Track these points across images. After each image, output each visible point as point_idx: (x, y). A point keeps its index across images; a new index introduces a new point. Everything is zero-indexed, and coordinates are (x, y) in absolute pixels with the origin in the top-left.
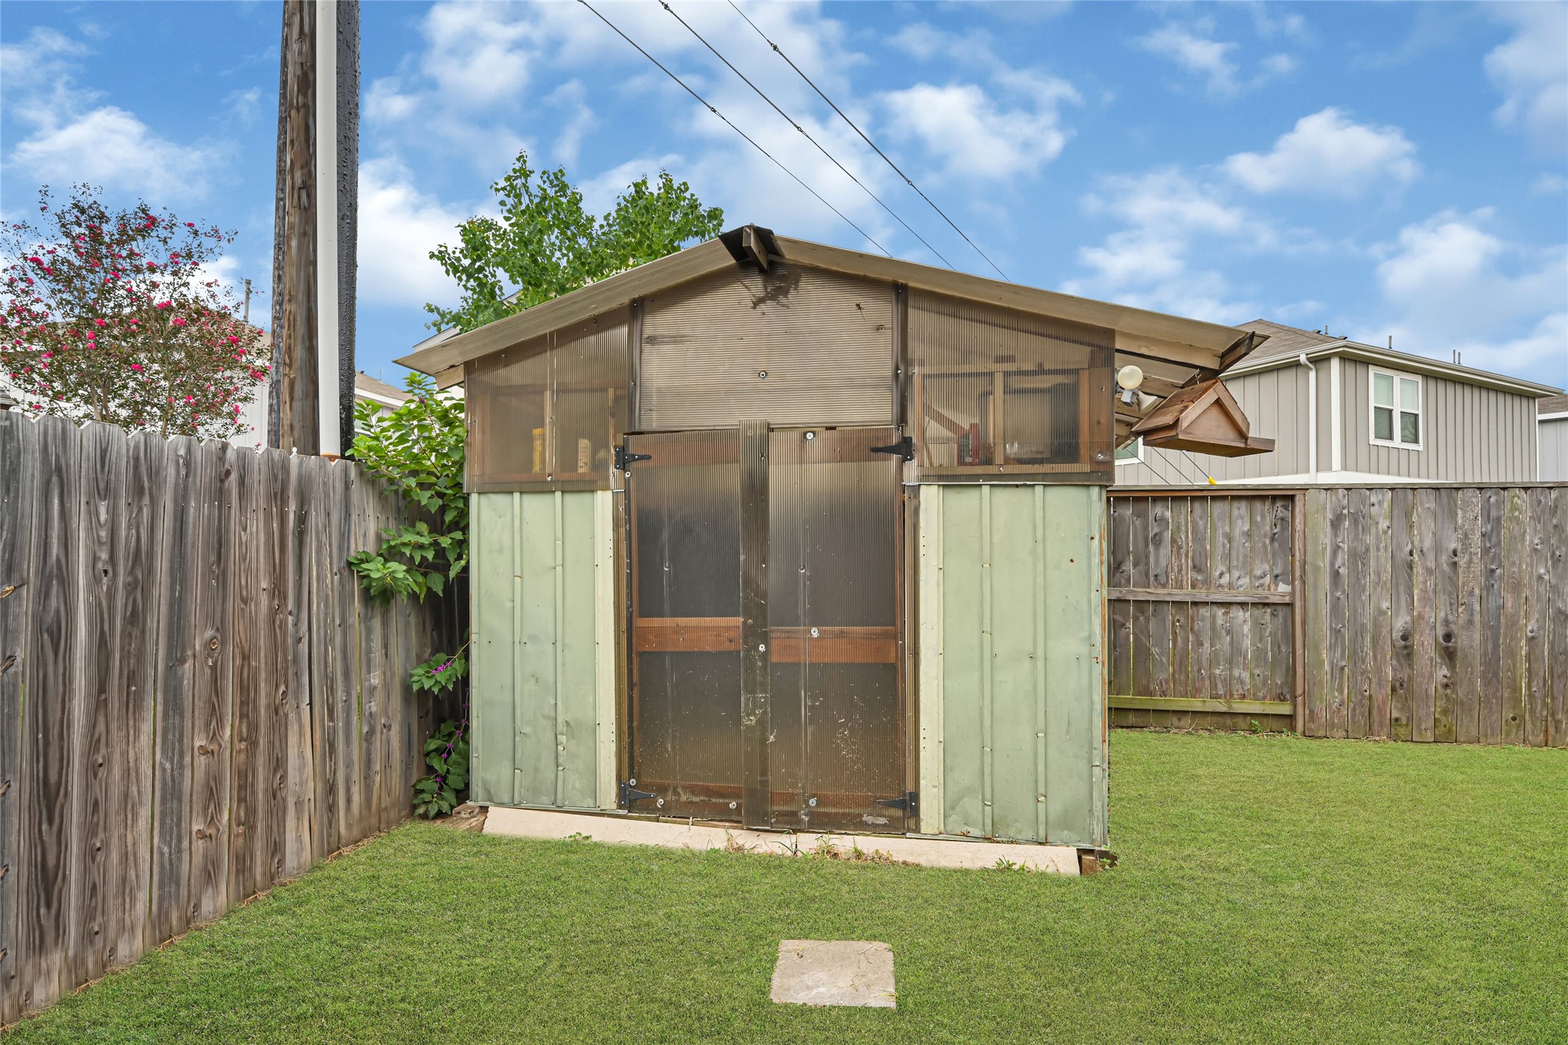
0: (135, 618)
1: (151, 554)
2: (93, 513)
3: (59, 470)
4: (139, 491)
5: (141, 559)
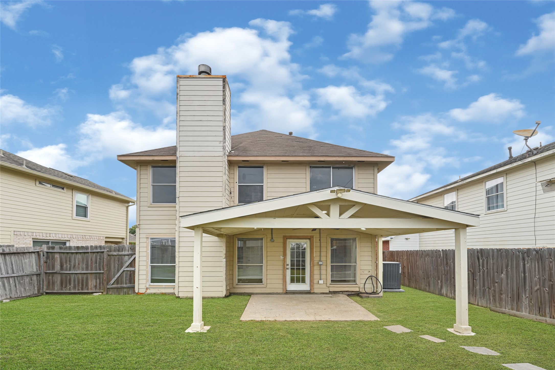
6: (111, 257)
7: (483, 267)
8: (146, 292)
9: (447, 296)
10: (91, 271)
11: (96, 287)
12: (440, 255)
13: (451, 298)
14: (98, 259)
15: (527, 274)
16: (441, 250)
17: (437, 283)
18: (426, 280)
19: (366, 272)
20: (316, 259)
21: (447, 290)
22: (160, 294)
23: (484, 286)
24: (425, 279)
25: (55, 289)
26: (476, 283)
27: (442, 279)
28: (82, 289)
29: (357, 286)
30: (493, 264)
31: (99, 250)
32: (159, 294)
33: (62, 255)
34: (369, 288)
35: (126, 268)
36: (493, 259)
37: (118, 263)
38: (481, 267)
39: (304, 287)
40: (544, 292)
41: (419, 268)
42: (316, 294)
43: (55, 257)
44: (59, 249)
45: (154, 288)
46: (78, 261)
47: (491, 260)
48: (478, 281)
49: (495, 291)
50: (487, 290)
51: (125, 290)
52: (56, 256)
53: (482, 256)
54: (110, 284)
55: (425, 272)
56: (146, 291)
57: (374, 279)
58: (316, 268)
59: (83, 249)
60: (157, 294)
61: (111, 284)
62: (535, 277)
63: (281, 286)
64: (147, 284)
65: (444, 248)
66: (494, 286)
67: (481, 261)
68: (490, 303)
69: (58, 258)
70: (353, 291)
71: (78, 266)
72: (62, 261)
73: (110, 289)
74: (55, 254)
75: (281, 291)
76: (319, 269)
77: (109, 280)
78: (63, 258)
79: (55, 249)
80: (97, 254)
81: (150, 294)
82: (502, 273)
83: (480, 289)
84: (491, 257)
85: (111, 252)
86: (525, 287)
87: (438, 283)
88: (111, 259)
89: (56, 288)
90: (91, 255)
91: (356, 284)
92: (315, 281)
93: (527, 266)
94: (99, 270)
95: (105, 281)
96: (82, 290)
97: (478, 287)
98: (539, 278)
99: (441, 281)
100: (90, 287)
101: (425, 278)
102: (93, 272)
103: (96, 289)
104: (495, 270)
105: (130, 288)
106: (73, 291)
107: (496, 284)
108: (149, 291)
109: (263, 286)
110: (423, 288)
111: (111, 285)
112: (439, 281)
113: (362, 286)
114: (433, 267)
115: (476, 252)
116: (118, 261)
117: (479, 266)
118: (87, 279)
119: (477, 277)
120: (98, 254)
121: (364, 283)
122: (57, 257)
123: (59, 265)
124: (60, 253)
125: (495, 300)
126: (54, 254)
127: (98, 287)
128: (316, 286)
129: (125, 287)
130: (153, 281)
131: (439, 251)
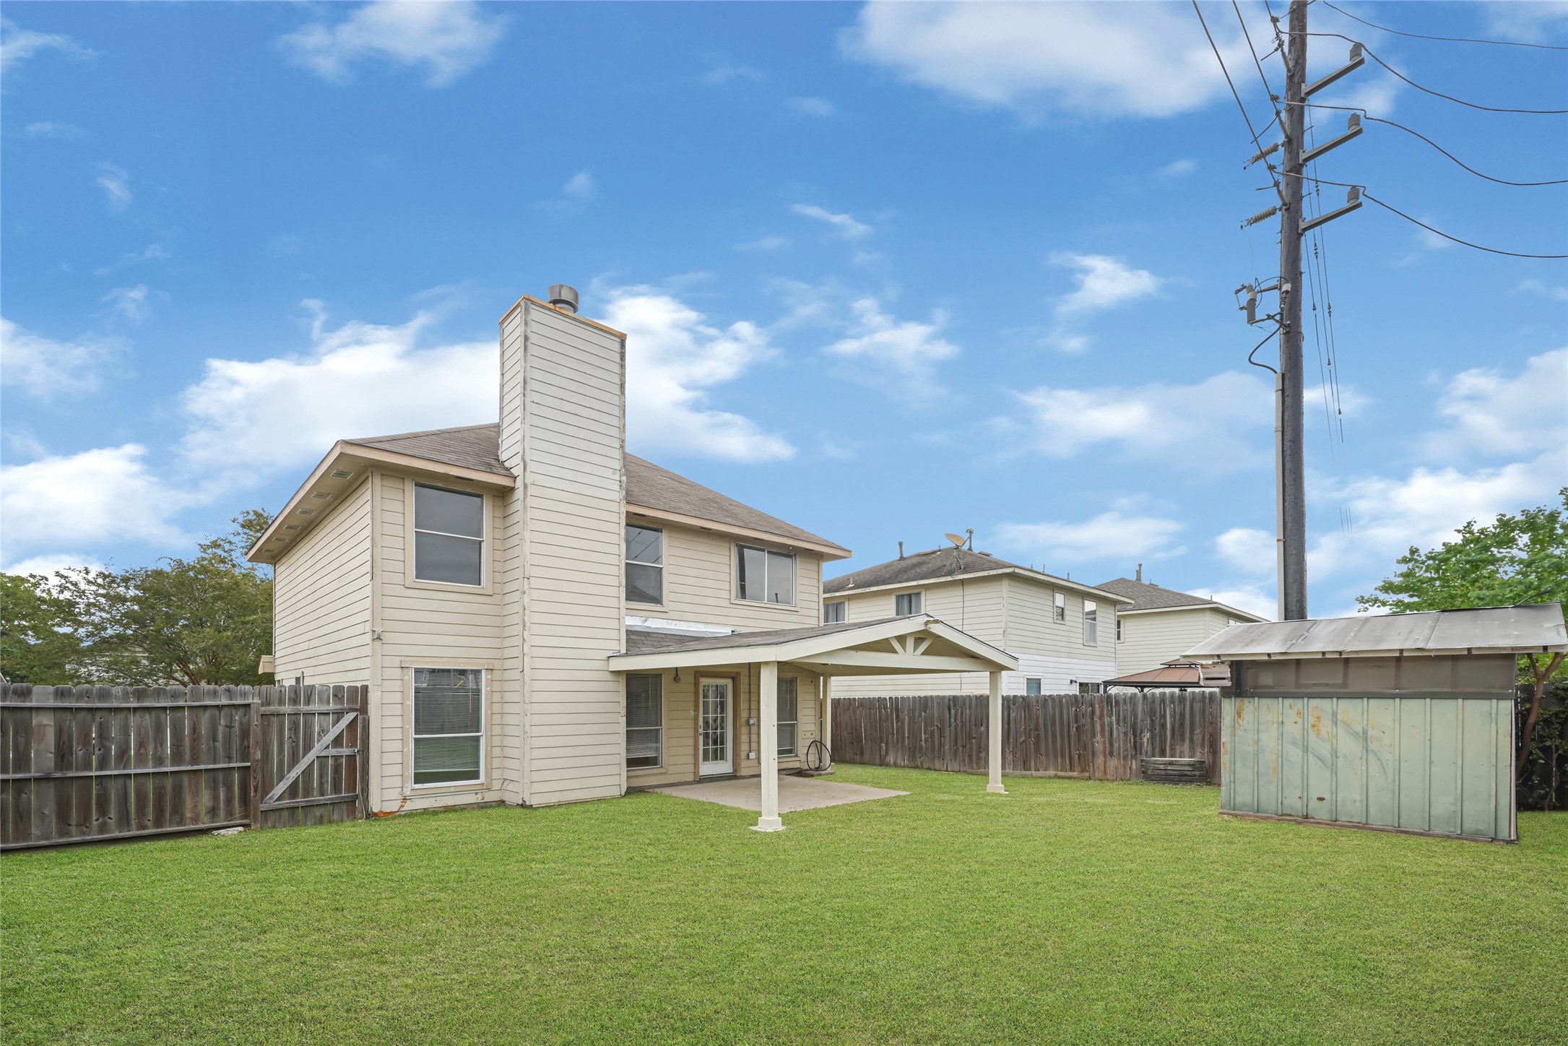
0: (1182, 725)
1: (1184, 713)
2: (1170, 706)
3: (1163, 700)
4: (1181, 702)
5: (1182, 714)
6: (269, 721)
7: (955, 720)
8: (403, 809)
9: (896, 765)
10: (192, 765)
11: (213, 812)
12: (885, 707)
13: (904, 767)
14: (221, 729)
15: (1011, 725)
16: (888, 698)
17: (878, 748)
18: (855, 745)
19: (808, 735)
20: (744, 715)
21: (896, 757)
22: (439, 809)
23: (956, 744)
24: (853, 743)
25: (30, 834)
26: (945, 740)
27: (887, 741)
28: (158, 823)
29: (798, 759)
30: (971, 715)
31: (224, 701)
32: (437, 809)
33: (68, 716)
34: (813, 760)
35: (325, 748)
36: (970, 709)
37: (293, 737)
38: (952, 720)
39: (724, 767)
40: (1030, 744)
41: (841, 727)
42: (743, 777)
43: (33, 725)
44: (51, 697)
45: (422, 796)
46: (138, 735)
47: (968, 710)
48: (947, 738)
49: (971, 749)
50: (961, 749)
51: (318, 811)
52: (34, 723)
53: (955, 705)
54: (270, 798)
55: (854, 733)
56: (402, 806)
57: (819, 744)
58: (744, 730)
59: (162, 695)
60: (432, 809)
61: (275, 798)
62: (1021, 726)
63: (691, 768)
64: (407, 788)
65: (894, 695)
66: (971, 743)
67: (953, 711)
68: (965, 765)
69: (47, 729)
70: (792, 769)
71: (139, 750)
72: (65, 738)
73: (269, 813)
74: (34, 715)
75: (690, 778)
76: (747, 732)
77: (267, 788)
78: (70, 727)
79: (34, 697)
80: (217, 712)
81: (410, 815)
82: (982, 725)
83: (950, 749)
84: (967, 706)
85: (269, 704)
86: (1009, 740)
87: (880, 747)
88: (269, 724)
89: (35, 831)
90: (195, 714)
91: (797, 756)
92: (743, 755)
93: (1012, 715)
94: (227, 759)
95: (256, 790)
96: (157, 828)
97: (947, 747)
98: (1025, 729)
99: (887, 745)
100: (188, 815)
101: (855, 743)
102: (202, 767)
103: (213, 818)
104: (973, 722)
105: (336, 805)
106: (117, 834)
107: (973, 740)
108: (409, 806)
109: (662, 770)
110: (848, 759)
111: (276, 801)
112: (883, 745)
113: (803, 758)
114: (871, 723)
115: (947, 700)
116: (295, 730)
117: (950, 719)
118: (178, 790)
119: (947, 734)
120: (223, 713)
121: (806, 753)
122: (41, 726)
123: (53, 751)
124: (55, 709)
125: (971, 760)
126: (25, 715)
127: (222, 813)
128: (744, 764)
129: (322, 802)
130: (420, 778)
131: (885, 699)
